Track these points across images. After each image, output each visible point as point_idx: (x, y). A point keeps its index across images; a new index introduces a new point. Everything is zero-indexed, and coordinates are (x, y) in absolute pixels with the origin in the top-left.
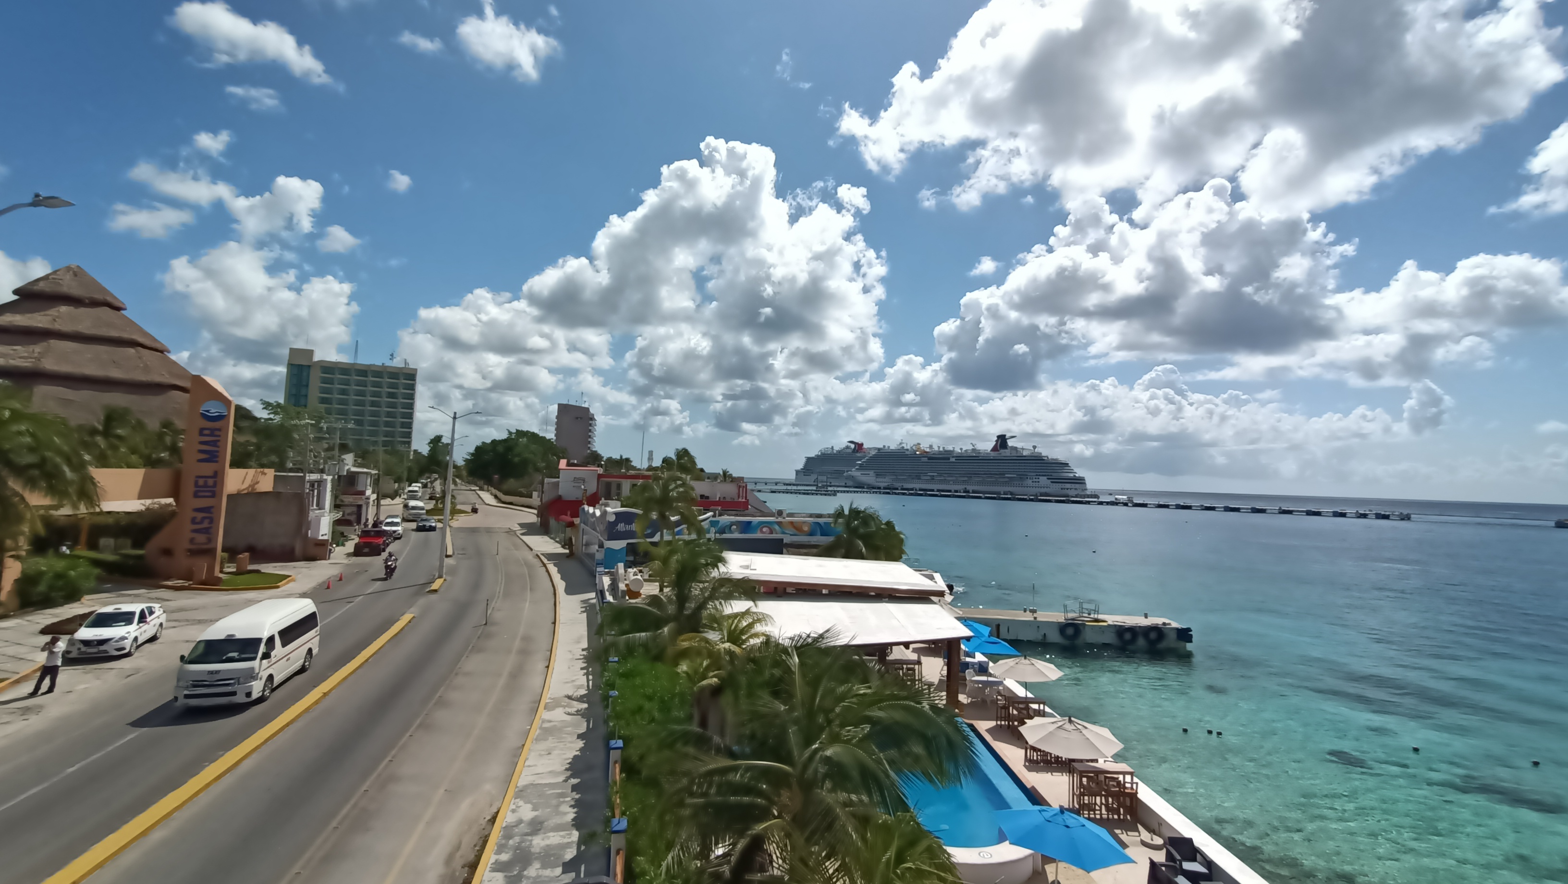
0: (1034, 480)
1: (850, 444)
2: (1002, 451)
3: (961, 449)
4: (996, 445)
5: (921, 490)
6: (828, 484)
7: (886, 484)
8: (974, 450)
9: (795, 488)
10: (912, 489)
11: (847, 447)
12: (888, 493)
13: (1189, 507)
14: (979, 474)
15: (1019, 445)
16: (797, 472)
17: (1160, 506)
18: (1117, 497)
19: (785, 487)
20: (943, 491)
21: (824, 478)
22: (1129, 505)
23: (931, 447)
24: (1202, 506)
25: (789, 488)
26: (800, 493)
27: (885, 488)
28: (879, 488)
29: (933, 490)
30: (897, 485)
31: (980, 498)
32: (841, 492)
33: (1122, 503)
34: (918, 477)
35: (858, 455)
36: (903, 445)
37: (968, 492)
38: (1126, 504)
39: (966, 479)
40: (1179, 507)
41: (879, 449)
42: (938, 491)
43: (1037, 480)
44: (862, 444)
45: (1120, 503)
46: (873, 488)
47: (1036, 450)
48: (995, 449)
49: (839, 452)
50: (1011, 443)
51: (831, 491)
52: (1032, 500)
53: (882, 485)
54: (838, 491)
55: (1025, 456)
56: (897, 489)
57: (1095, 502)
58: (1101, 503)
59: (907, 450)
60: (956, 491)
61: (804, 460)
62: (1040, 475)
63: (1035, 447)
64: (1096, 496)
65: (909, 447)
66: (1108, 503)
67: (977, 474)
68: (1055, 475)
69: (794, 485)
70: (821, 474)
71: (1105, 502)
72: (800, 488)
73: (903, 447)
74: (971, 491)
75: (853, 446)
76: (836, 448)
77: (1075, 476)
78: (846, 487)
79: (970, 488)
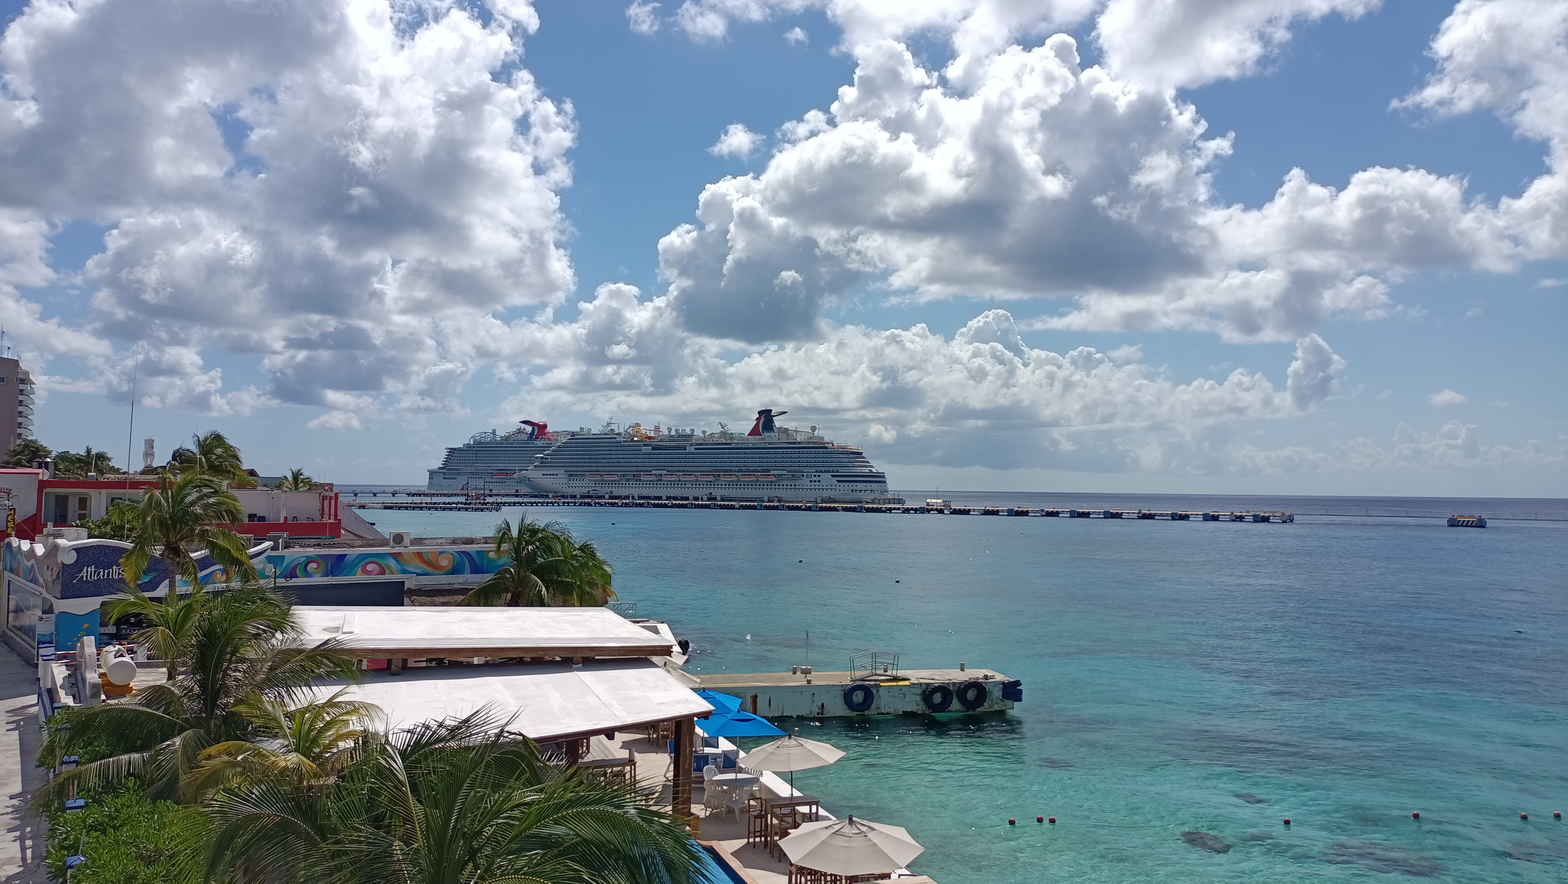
0: (814, 479)
1: (523, 426)
2: (766, 434)
3: (704, 432)
4: (756, 426)
5: (640, 498)
6: (487, 492)
7: (584, 491)
8: (724, 434)
9: (428, 500)
10: (627, 497)
11: (520, 431)
12: (589, 504)
13: (1025, 513)
14: (731, 471)
15: (791, 425)
16: (432, 473)
17: (987, 513)
18: (928, 501)
19: (410, 499)
20: (676, 499)
21: (480, 483)
22: (946, 511)
23: (657, 429)
24: (1043, 511)
25: (417, 500)
26: (436, 509)
27: (582, 497)
28: (574, 497)
29: (660, 498)
30: (602, 491)
31: (732, 507)
32: (510, 504)
33: (936, 510)
34: (637, 478)
35: (539, 443)
36: (613, 427)
37: (715, 499)
38: (941, 512)
39: (711, 479)
40: (1011, 513)
41: (573, 434)
42: (668, 498)
43: (817, 479)
44: (545, 426)
45: (932, 510)
46: (563, 497)
47: (816, 432)
48: (754, 432)
49: (506, 439)
50: (778, 422)
51: (492, 503)
52: (809, 509)
53: (577, 492)
54: (504, 504)
55: (800, 443)
56: (603, 497)
57: (899, 509)
58: (907, 511)
59: (619, 434)
60: (696, 499)
61: (444, 454)
62: (821, 472)
63: (814, 429)
64: (900, 501)
65: (622, 430)
66: (916, 510)
67: (728, 472)
68: (843, 471)
69: (426, 495)
70: (474, 475)
71: (912, 509)
72: (435, 499)
73: (612, 430)
74: (719, 498)
75: (529, 429)
76: (501, 433)
77: (871, 471)
78: (517, 496)
79: (718, 493)
